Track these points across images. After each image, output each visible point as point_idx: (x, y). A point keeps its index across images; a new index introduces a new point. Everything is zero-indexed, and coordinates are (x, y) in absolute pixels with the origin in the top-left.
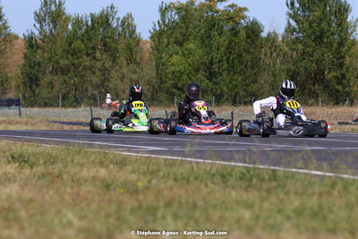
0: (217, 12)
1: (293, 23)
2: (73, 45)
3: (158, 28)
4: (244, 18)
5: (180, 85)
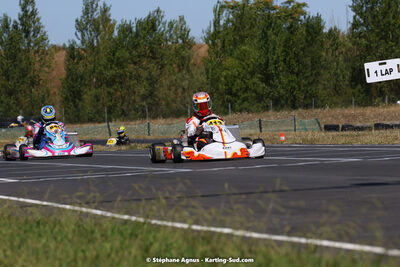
0: (274, 9)
2: (117, 54)
3: (212, 30)
4: (304, 13)
5: (234, 90)
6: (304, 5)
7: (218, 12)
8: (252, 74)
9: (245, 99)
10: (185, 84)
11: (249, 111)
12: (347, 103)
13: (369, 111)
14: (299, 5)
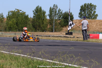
0: (20, 13)
1: (35, 16)
3: (8, 16)
4: (25, 14)
5: (11, 27)
6: (25, 12)
7: (9, 13)
8: (15, 24)
9: (13, 29)
10: (2, 25)
11: (14, 31)
12: (32, 31)
13: (36, 33)
14: (24, 12)
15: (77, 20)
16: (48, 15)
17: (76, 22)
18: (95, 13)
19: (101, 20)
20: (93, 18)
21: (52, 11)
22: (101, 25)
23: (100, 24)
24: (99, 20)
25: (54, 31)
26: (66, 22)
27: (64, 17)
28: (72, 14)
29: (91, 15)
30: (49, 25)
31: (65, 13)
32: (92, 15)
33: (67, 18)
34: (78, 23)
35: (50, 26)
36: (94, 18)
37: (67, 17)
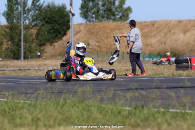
15: (80, 24)
16: (3, 14)
17: (80, 31)
18: (124, 3)
19: (145, 22)
20: (118, 17)
21: (16, 4)
22: (147, 35)
23: (145, 32)
24: (141, 23)
25: (22, 58)
26: (52, 31)
27: (44, 19)
28: (66, 8)
29: (114, 9)
30: (5, 40)
31: (49, 6)
32: (116, 9)
33: (54, 21)
34: (85, 33)
35: (10, 43)
36: (121, 18)
37: (53, 16)
